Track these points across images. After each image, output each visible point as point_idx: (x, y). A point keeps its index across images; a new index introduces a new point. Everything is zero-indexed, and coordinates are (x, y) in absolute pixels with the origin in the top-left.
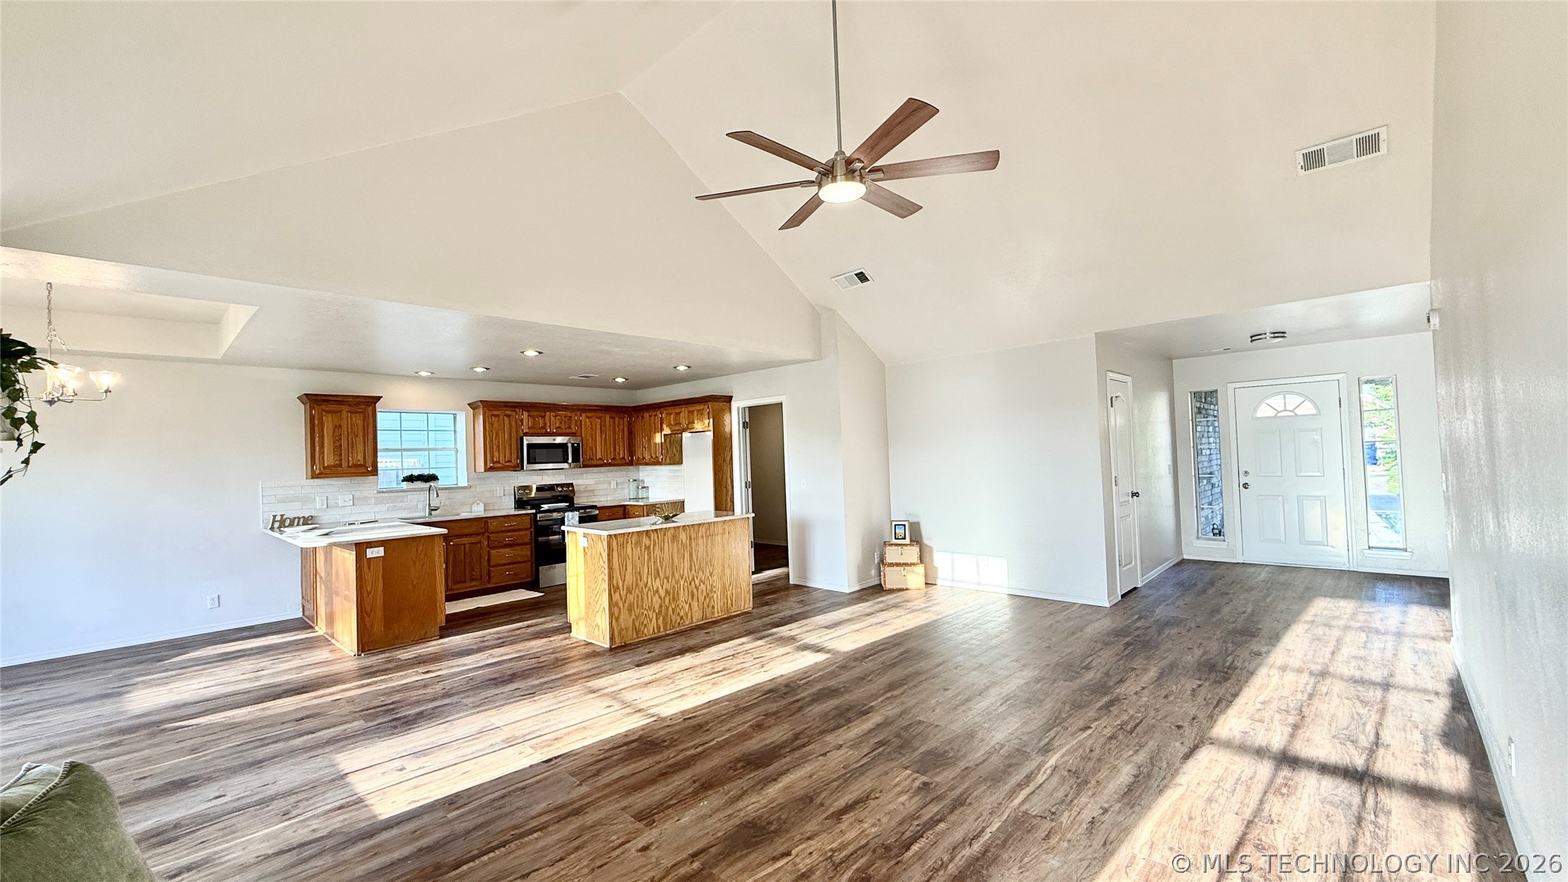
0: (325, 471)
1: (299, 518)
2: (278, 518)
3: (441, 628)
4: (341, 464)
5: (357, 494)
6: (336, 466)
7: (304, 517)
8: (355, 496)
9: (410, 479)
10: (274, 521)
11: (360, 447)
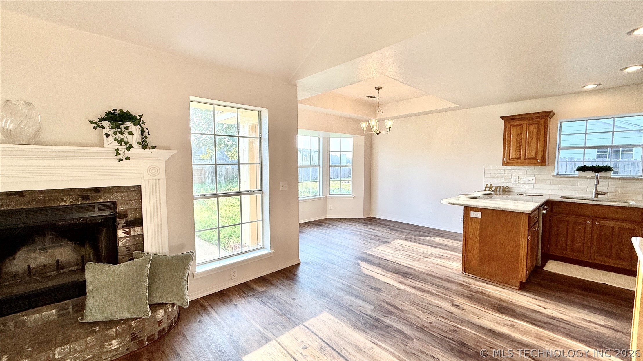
0: (510, 161)
1: (500, 187)
2: (489, 186)
3: (521, 283)
4: (520, 158)
5: (538, 177)
6: (517, 159)
7: (503, 187)
8: (537, 178)
9: (583, 169)
10: (486, 187)
11: (534, 146)
